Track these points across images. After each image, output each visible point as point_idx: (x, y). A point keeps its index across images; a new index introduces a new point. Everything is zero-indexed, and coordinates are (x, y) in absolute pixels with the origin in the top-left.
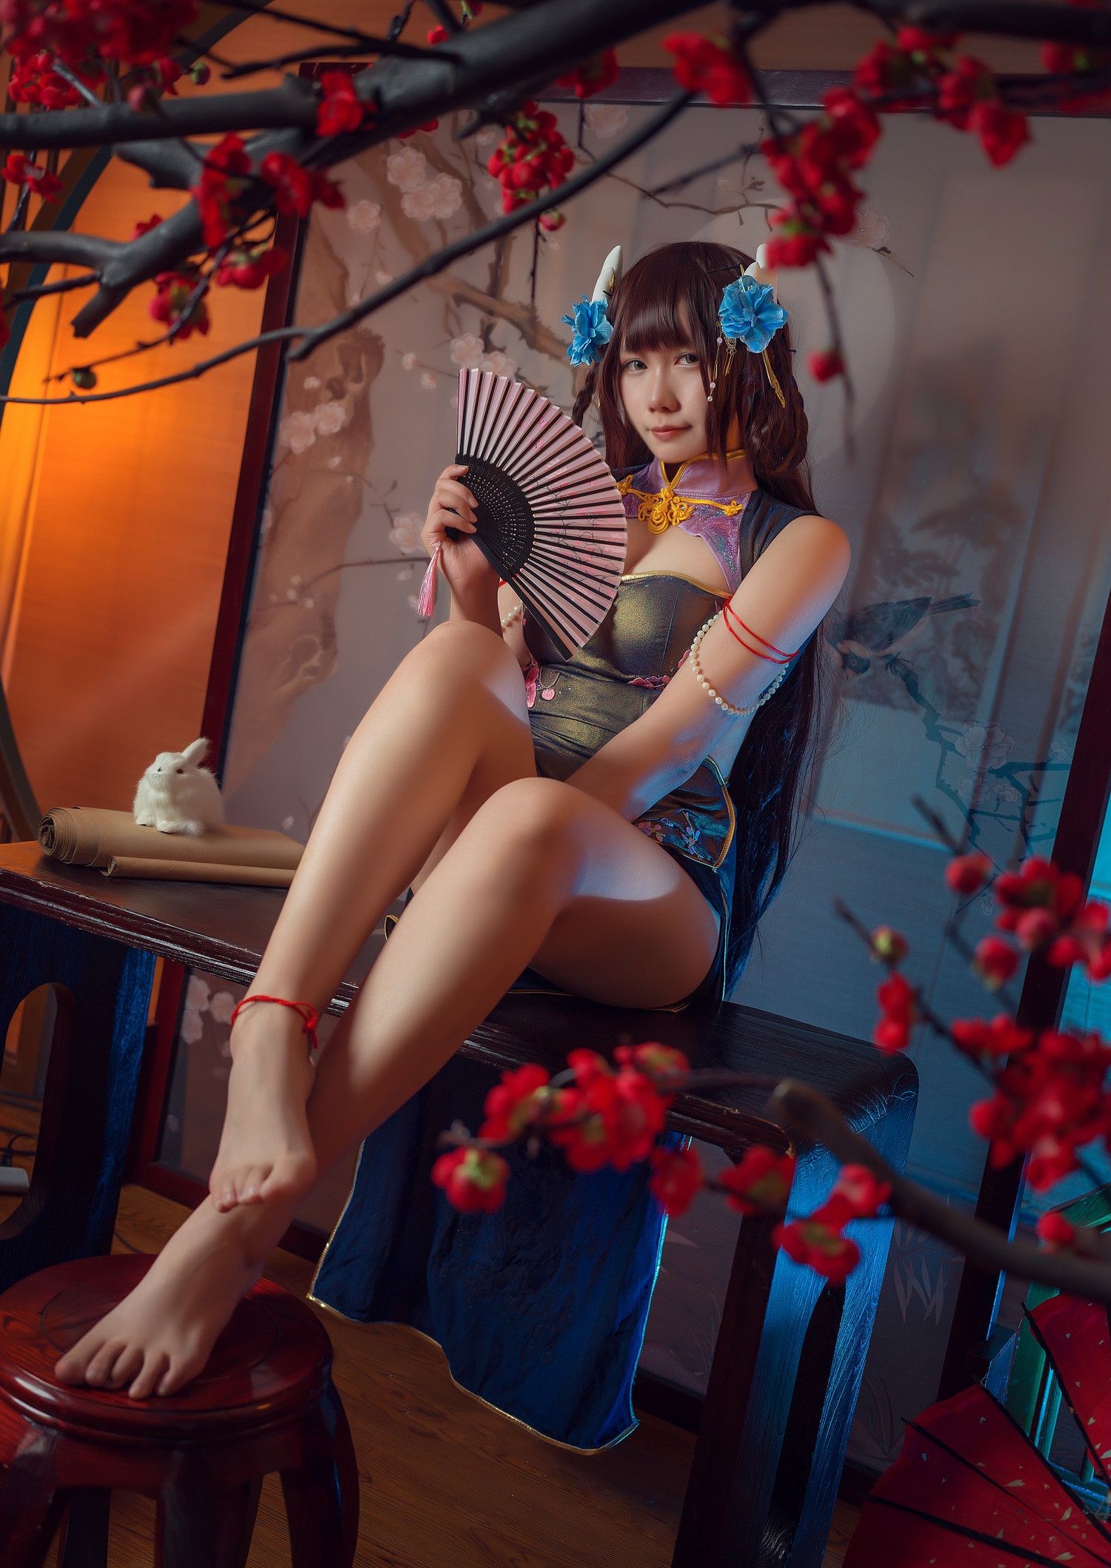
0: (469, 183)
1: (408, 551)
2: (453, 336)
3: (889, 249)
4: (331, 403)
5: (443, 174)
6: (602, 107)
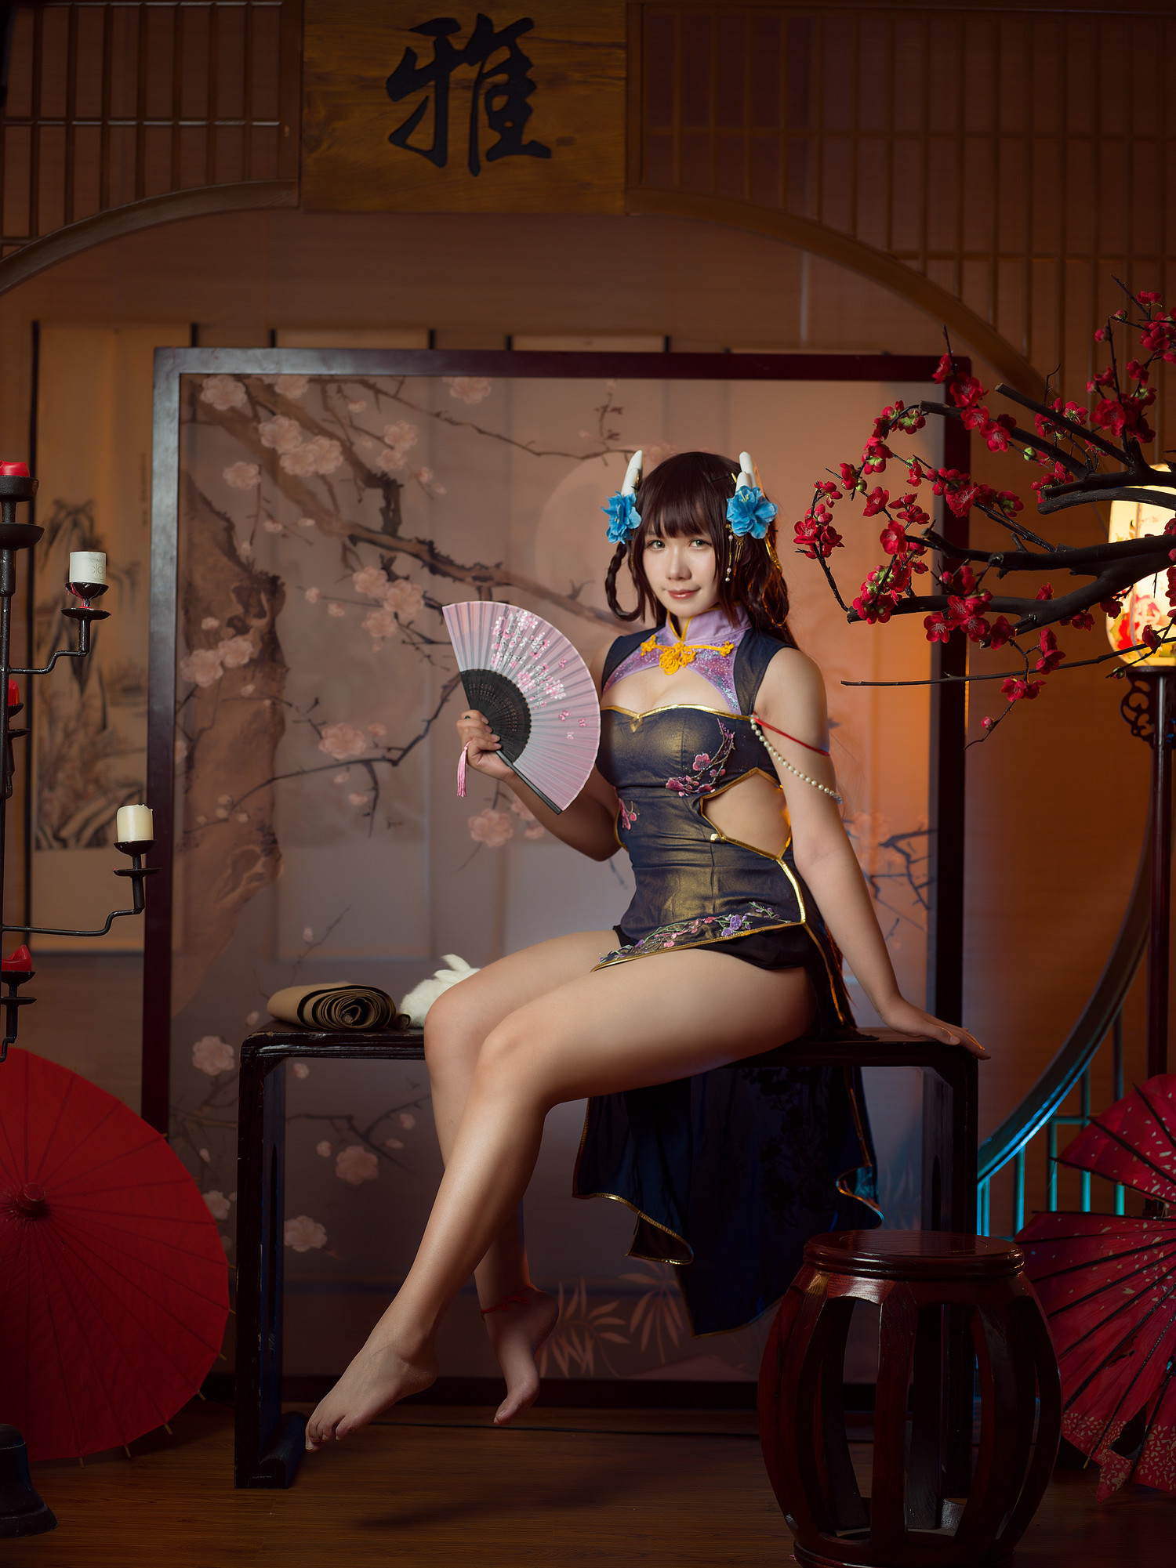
0: (348, 444)
1: (341, 756)
2: (354, 571)
4: (235, 639)
5: (320, 437)
6: (466, 380)
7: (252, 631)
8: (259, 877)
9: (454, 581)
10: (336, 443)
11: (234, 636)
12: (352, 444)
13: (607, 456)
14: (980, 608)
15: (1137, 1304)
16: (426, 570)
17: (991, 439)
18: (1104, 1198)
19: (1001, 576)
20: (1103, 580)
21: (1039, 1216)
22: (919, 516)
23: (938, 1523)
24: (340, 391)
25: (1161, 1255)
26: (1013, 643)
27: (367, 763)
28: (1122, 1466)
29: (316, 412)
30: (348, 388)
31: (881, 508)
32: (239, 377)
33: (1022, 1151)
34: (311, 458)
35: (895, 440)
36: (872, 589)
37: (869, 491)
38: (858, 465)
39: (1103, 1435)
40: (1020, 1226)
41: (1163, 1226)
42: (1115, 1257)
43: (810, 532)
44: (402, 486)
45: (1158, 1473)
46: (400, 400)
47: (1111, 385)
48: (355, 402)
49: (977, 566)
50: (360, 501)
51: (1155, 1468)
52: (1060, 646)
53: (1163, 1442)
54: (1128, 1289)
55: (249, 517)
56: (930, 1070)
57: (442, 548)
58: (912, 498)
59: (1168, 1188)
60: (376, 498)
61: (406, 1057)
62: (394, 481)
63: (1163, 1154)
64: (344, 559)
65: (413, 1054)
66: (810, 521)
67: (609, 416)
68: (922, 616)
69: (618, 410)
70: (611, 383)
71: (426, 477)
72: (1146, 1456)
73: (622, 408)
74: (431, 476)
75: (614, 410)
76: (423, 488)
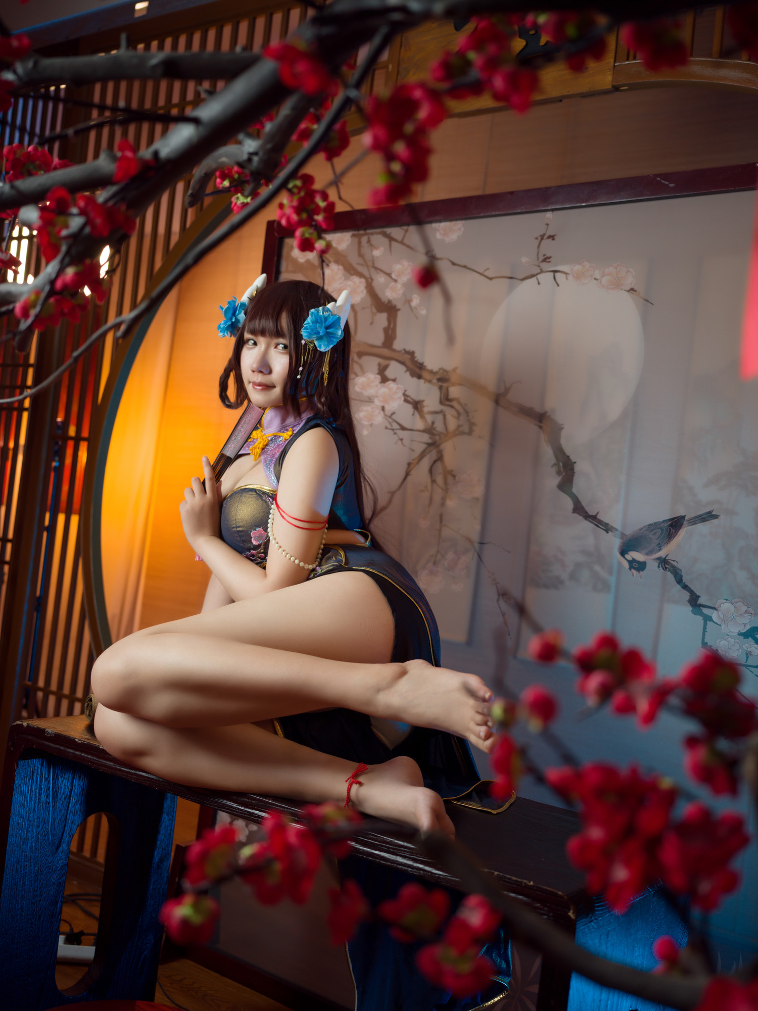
0: (370, 280)
2: (358, 376)
3: (635, 289)
5: (354, 277)
6: (449, 224)
9: (425, 383)
10: (363, 280)
12: (372, 280)
13: (541, 277)
16: (408, 373)
24: (369, 241)
29: (354, 259)
30: (373, 238)
44: (399, 310)
46: (404, 244)
48: (376, 248)
50: (372, 323)
57: (419, 357)
60: (382, 319)
62: (395, 306)
67: (546, 242)
69: (552, 237)
70: (549, 215)
71: (415, 301)
73: (555, 235)
74: (418, 302)
75: (549, 237)
76: (412, 310)
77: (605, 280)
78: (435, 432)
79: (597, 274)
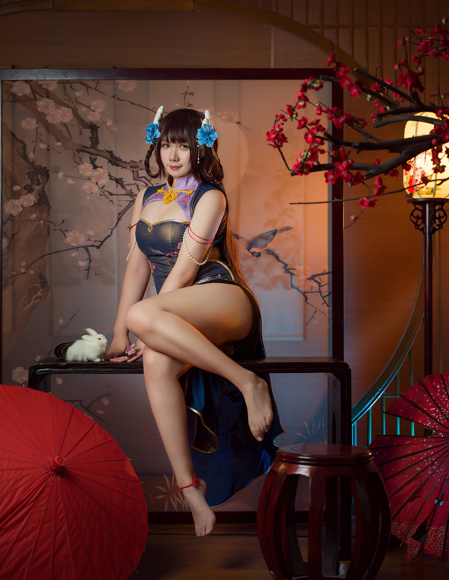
0: (75, 110)
1: (74, 245)
2: (79, 164)
3: (240, 122)
4: (27, 195)
5: (63, 107)
6: (126, 81)
7: (35, 191)
8: (40, 297)
9: (122, 168)
10: (69, 109)
11: (27, 193)
12: (77, 109)
14: (350, 167)
15: (422, 474)
16: (110, 163)
17: (352, 91)
18: (406, 429)
19: (358, 152)
20: (403, 155)
21: (378, 437)
22: (320, 128)
23: (338, 573)
24: (71, 87)
25: (432, 453)
26: (364, 183)
27: (86, 248)
28: (417, 545)
29: (61, 96)
30: (75, 86)
31: (304, 126)
32: (27, 81)
33: (371, 409)
34: (59, 116)
35: (310, 94)
36: (301, 161)
37: (299, 118)
38: (293, 105)
39: (409, 532)
40: (370, 442)
41: (432, 440)
42: (412, 454)
43: (273, 136)
44: (99, 127)
45: (433, 548)
46: (97, 90)
47: (405, 66)
48: (78, 91)
49: (347, 149)
50: (81, 134)
51: (432, 546)
52: (385, 183)
53: (435, 534)
54: (418, 468)
55: (33, 142)
56: (331, 374)
57: (117, 154)
58: (318, 121)
59: (434, 424)
60: (88, 133)
61: (101, 373)
62: (95, 125)
63: (431, 409)
64: (74, 159)
65: (104, 371)
66: (273, 131)
67: (188, 96)
68: (323, 173)
69: (192, 94)
70: (188, 82)
71: (109, 123)
72: (427, 541)
73: (193, 93)
74: (111, 123)
75: (190, 94)
76: (108, 128)
77: (223, 117)
78: (133, 195)
79: (219, 114)
